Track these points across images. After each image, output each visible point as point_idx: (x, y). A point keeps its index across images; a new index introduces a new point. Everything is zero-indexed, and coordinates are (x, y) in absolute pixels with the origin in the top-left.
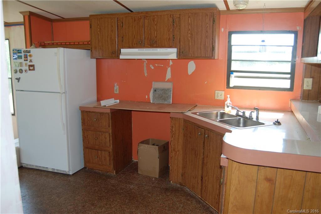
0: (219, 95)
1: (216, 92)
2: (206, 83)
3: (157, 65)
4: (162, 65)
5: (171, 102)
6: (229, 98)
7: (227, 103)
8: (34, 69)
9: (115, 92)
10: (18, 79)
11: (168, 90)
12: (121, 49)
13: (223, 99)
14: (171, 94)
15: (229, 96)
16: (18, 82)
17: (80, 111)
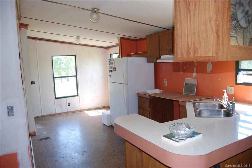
0: (230, 90)
1: (228, 87)
2: (219, 80)
3: (187, 66)
4: (191, 66)
5: (195, 93)
6: (225, 92)
7: (224, 97)
8: (115, 70)
9: (165, 85)
10: (110, 76)
11: (194, 85)
12: (161, 56)
13: (233, 94)
14: (195, 88)
15: (225, 91)
16: (110, 77)
17: (137, 96)
